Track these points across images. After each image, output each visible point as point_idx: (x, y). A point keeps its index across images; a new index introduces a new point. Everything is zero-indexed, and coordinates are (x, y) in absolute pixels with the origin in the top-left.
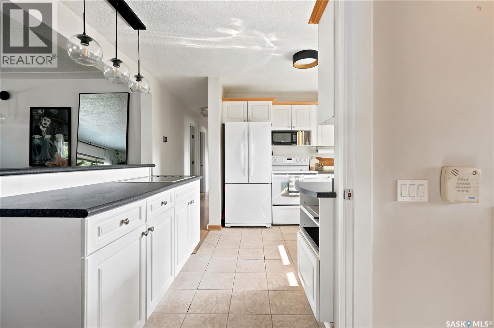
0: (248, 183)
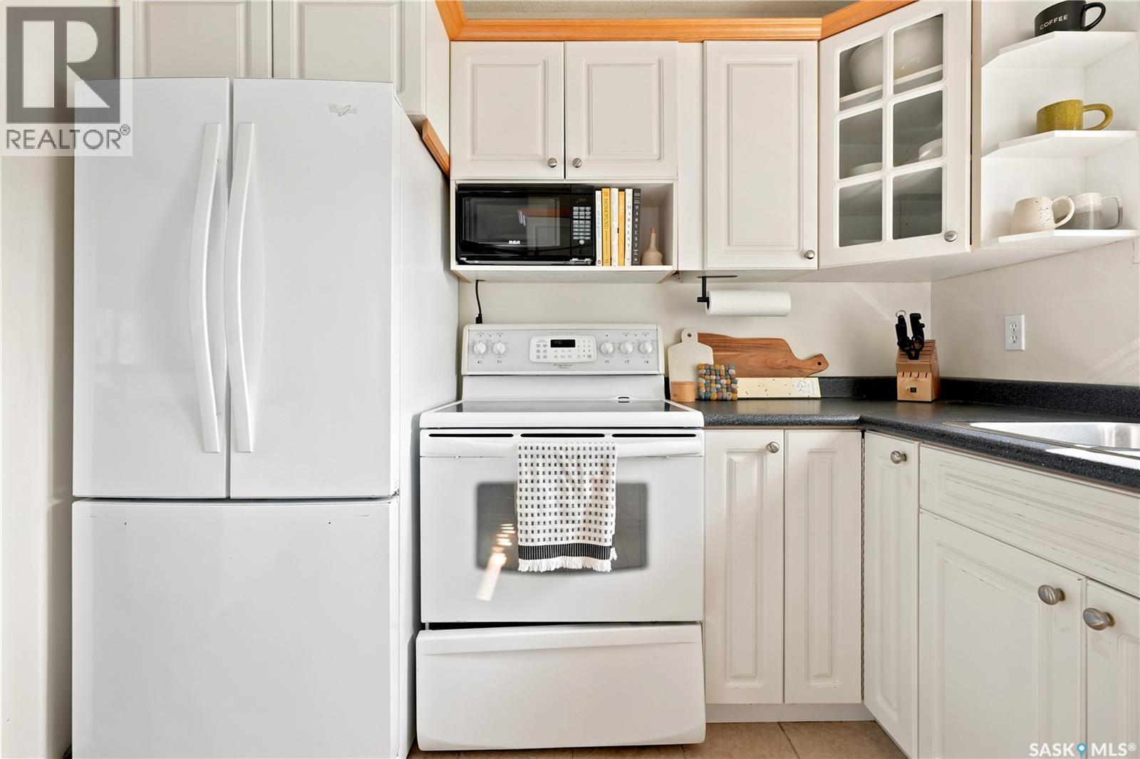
0: (227, 498)
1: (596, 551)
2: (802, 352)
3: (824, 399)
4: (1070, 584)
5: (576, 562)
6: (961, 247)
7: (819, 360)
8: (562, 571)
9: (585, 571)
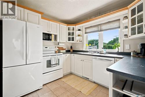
0: (26, 64)
1: (57, 64)
2: (64, 48)
3: (66, 52)
4: (82, 60)
5: (55, 65)
6: (75, 42)
7: (65, 49)
8: (55, 66)
9: (56, 66)
